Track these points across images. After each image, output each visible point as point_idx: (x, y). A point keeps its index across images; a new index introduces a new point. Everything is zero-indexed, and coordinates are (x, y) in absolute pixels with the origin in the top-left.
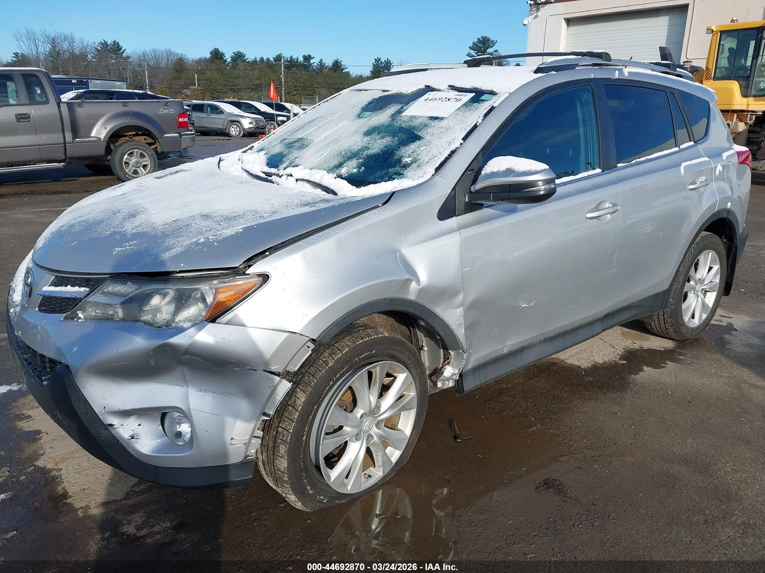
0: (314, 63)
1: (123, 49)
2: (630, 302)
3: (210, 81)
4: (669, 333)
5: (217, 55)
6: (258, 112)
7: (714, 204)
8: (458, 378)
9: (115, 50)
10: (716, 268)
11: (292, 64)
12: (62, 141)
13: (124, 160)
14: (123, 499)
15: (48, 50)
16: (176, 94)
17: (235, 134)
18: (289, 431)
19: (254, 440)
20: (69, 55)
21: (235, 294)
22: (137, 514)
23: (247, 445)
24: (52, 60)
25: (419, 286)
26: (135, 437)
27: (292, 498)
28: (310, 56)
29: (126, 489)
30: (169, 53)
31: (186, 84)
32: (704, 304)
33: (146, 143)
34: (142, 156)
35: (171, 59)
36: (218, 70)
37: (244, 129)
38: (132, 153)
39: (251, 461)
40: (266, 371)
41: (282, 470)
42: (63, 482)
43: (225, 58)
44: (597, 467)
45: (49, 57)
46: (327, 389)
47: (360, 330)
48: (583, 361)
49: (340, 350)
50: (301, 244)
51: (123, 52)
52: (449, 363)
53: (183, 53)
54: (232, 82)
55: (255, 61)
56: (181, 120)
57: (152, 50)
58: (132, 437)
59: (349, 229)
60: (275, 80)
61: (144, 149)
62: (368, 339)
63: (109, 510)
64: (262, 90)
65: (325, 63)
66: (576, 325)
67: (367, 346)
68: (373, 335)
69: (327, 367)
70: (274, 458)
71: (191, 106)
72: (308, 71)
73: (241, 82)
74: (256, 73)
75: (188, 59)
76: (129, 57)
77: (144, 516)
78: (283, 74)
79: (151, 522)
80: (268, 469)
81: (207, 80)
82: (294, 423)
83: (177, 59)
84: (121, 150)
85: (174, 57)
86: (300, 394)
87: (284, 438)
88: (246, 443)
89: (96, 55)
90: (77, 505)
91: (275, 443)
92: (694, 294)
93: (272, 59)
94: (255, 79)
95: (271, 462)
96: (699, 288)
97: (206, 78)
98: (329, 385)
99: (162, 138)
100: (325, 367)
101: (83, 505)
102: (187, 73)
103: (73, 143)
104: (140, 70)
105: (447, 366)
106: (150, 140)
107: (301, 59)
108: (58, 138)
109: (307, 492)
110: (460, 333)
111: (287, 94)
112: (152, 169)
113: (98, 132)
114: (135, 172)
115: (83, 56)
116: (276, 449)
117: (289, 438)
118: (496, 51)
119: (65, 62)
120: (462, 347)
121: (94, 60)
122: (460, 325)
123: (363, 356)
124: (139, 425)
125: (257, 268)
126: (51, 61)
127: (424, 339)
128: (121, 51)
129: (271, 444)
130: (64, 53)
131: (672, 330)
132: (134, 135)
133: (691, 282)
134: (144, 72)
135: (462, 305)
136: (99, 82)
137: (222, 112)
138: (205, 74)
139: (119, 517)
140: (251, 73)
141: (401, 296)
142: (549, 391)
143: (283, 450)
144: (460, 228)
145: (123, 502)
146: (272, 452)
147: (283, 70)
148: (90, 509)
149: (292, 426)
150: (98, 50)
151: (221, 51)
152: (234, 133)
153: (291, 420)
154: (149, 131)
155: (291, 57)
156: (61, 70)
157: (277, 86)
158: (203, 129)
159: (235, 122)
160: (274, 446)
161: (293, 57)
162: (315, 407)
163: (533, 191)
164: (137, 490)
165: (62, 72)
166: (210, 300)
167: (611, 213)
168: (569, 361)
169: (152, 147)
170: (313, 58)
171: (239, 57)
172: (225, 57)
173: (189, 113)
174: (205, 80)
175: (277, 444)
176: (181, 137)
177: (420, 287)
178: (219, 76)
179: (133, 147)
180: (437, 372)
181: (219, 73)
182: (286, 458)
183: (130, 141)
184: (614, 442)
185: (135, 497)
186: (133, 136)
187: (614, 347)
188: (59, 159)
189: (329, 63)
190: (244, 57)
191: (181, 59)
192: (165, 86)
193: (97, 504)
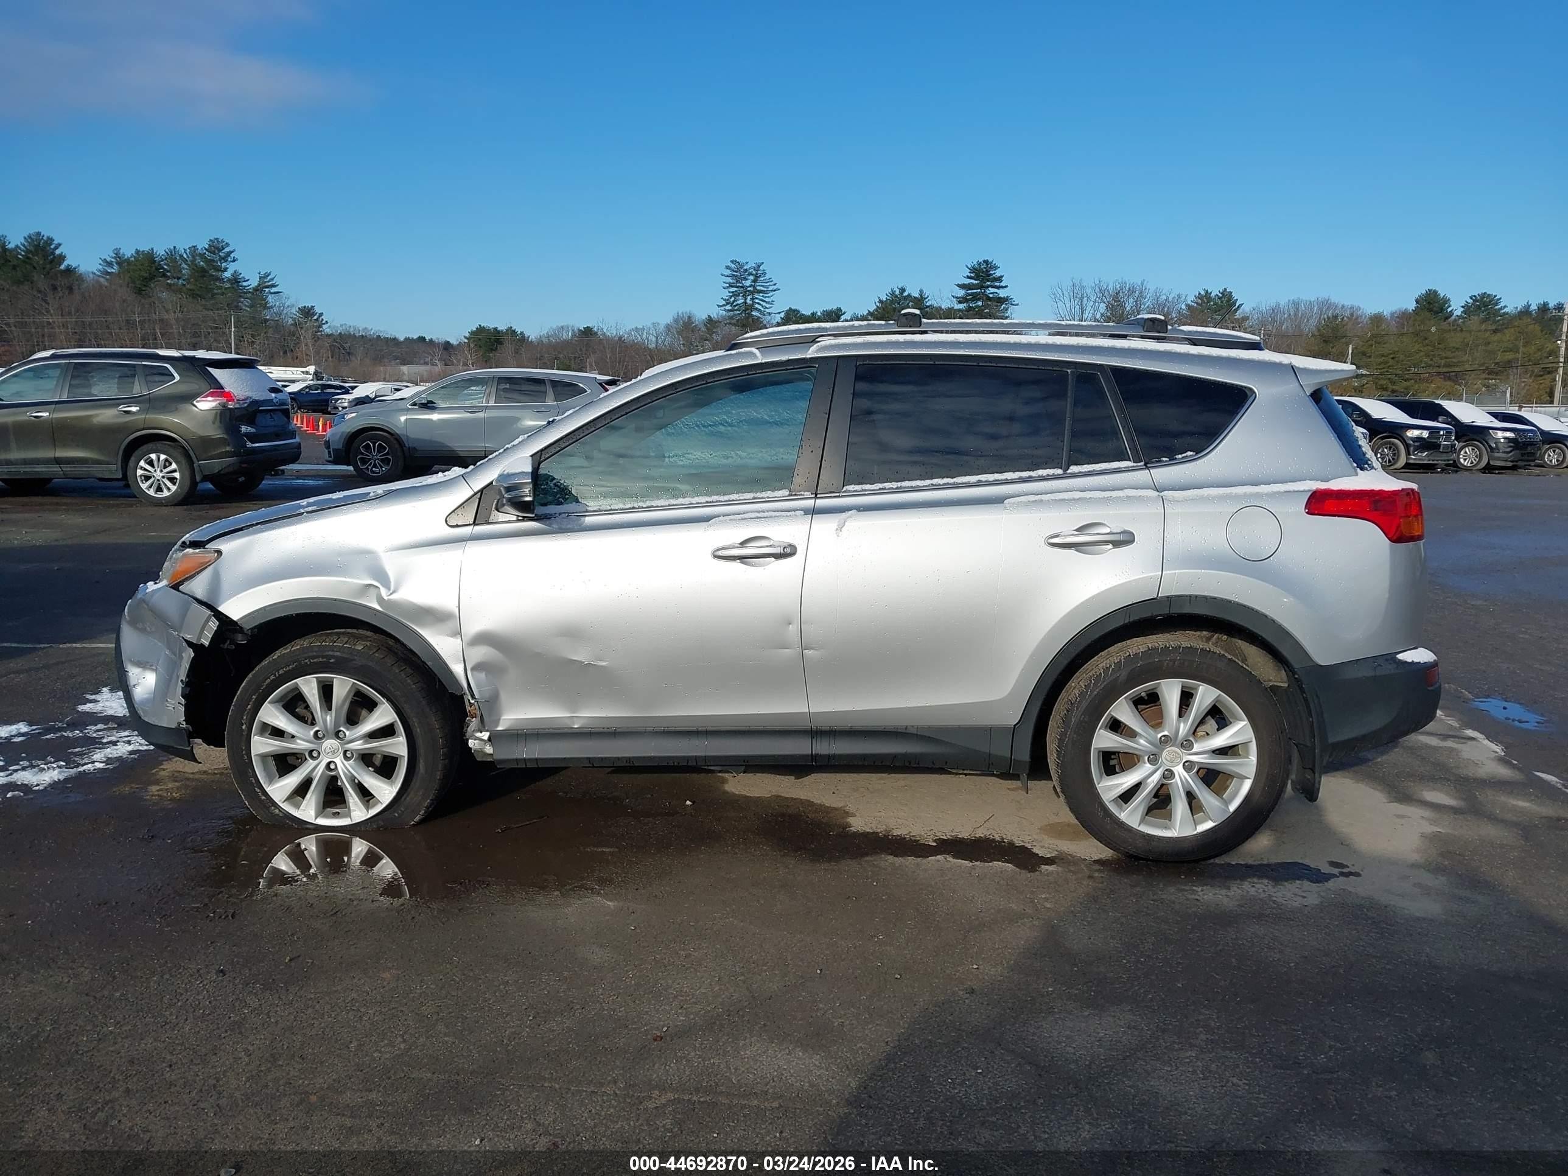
1: (1236, 306)
5: (1431, 304)
9: (1221, 308)
19: (179, 706)
21: (193, 565)
25: (387, 596)
39: (184, 730)
43: (1449, 310)
46: (267, 681)
52: (475, 714)
55: (1523, 312)
62: (328, 644)
67: (322, 652)
68: (338, 643)
69: (271, 659)
73: (1466, 358)
83: (1330, 318)
85: (1327, 313)
88: (174, 708)
97: (1385, 352)
105: (475, 719)
110: (458, 669)
122: (457, 660)
123: (315, 660)
128: (1232, 308)
140: (1496, 337)
141: (361, 602)
151: (1442, 296)
162: (254, 697)
171: (1482, 305)
172: (1450, 306)
177: (389, 598)
190: (1497, 304)
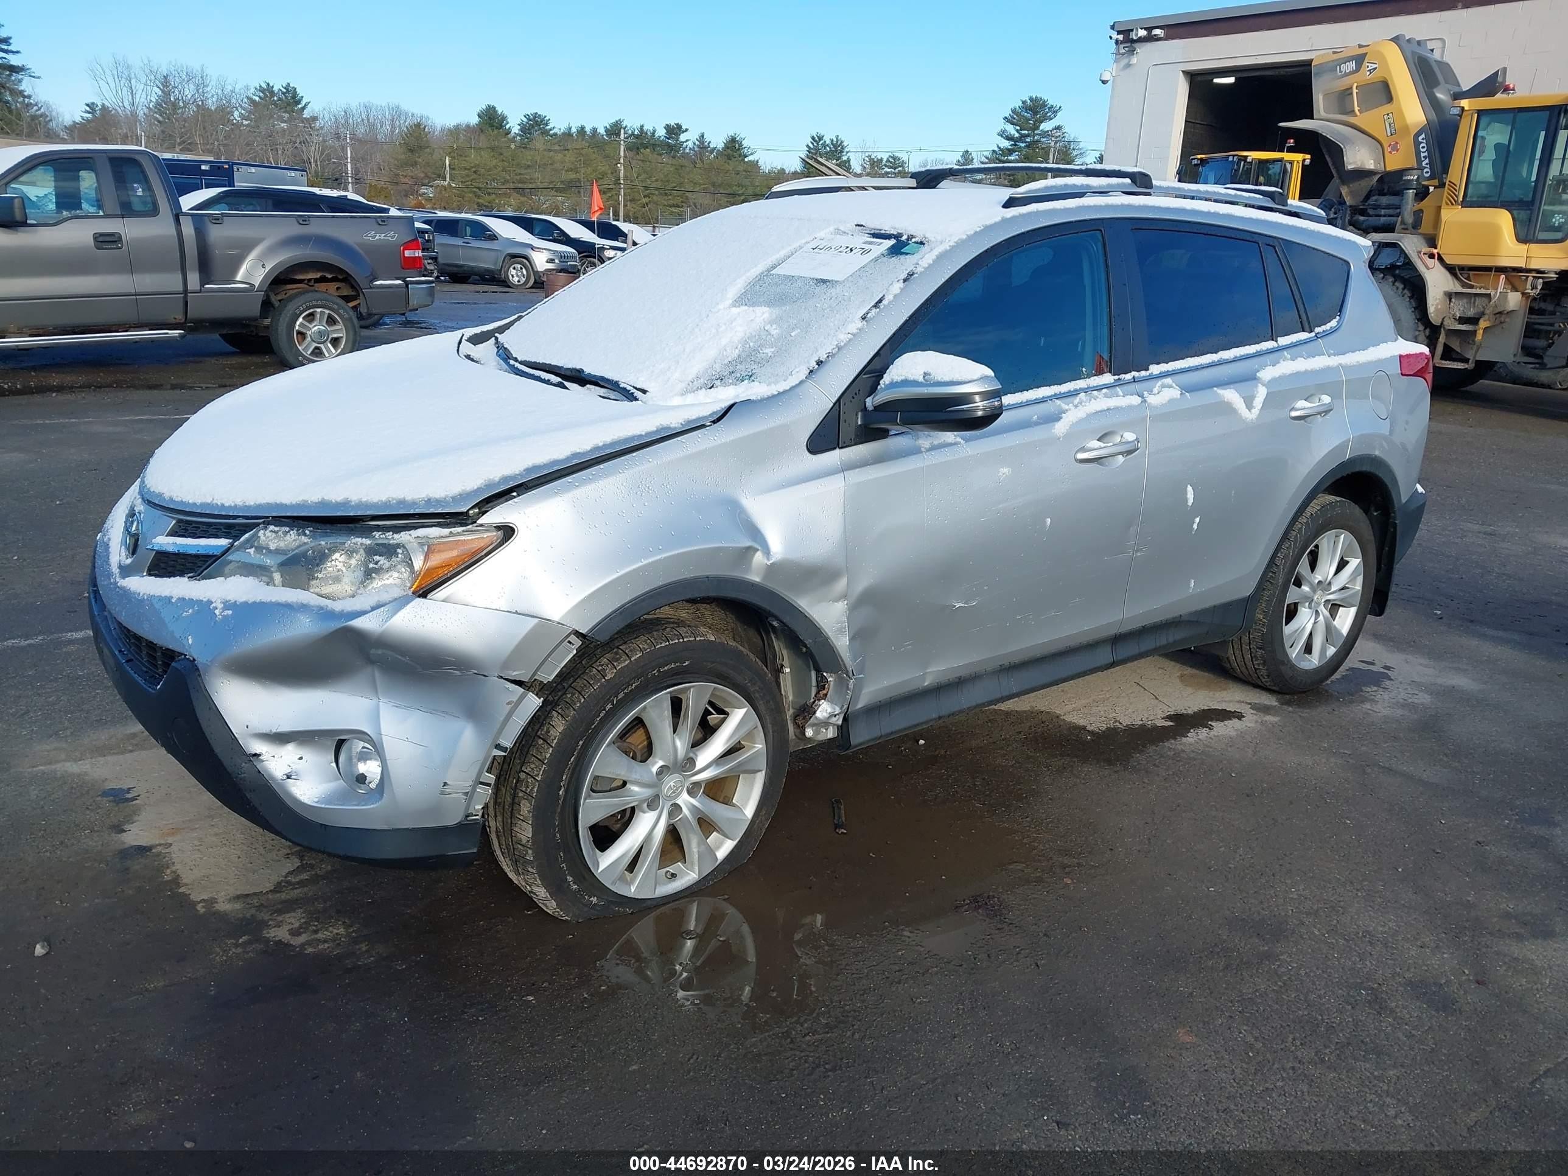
0: (687, 141)
1: (303, 103)
2: (1177, 614)
3: (475, 172)
4: (1261, 678)
5: (492, 119)
6: (565, 239)
7: (1343, 447)
8: (840, 722)
9: (288, 104)
10: (1354, 563)
11: (642, 142)
12: (180, 288)
13: (297, 328)
14: (271, 891)
15: (154, 100)
16: (406, 196)
17: (519, 281)
18: (537, 778)
19: (481, 788)
20: (195, 109)
21: (457, 556)
22: (293, 914)
23: (469, 795)
24: (161, 119)
25: (768, 560)
26: (293, 777)
27: (541, 893)
28: (679, 126)
29: (275, 879)
30: (397, 113)
31: (427, 176)
32: (1329, 630)
33: (339, 296)
34: (331, 321)
35: (400, 124)
36: (493, 149)
37: (536, 273)
38: (312, 315)
39: (475, 823)
40: (502, 677)
41: (524, 842)
42: (174, 863)
43: (507, 127)
44: (1069, 882)
45: (156, 113)
46: (602, 715)
47: (666, 628)
48: (1093, 719)
49: (628, 656)
50: (570, 480)
51: (303, 108)
52: (826, 695)
53: (425, 114)
54: (520, 174)
55: (568, 134)
56: (407, 253)
57: (362, 104)
58: (289, 777)
59: (651, 460)
60: (606, 174)
61: (335, 307)
62: (677, 641)
63: (247, 906)
64: (579, 192)
65: (710, 142)
66: (1061, 646)
67: (674, 654)
68: (687, 637)
69: (604, 680)
70: (511, 823)
71: (433, 224)
72: (674, 157)
73: (536, 175)
74: (570, 157)
75: (433, 127)
76: (315, 119)
77: (303, 918)
78: (622, 161)
79: (314, 926)
80: (504, 843)
81: (469, 169)
82: (544, 766)
83: (411, 127)
84: (291, 307)
85: (405, 122)
86: (556, 720)
87: (529, 790)
88: (468, 793)
89: (250, 112)
90: (195, 897)
91: (513, 799)
92: (1310, 608)
93: (602, 131)
94: (567, 171)
95: (508, 831)
96: (1320, 597)
97: (467, 165)
98: (605, 710)
99: (371, 288)
100: (599, 680)
101: (206, 898)
102: (430, 153)
103: (200, 292)
104: (337, 144)
105: (823, 701)
106: (346, 291)
107: (661, 133)
108: (171, 281)
109: (566, 885)
110: (842, 643)
111: (628, 203)
112: (350, 345)
113: (248, 273)
114: (318, 353)
115: (224, 112)
116: (516, 807)
117: (535, 789)
118: (1058, 128)
119: (187, 125)
120: (846, 667)
121: (245, 122)
122: (840, 631)
123: (666, 668)
124: (301, 758)
125: (496, 516)
126: (159, 121)
127: (785, 653)
128: (300, 106)
129: (509, 799)
130: (185, 107)
131: (1264, 672)
132: (317, 281)
133: (1303, 587)
134: (344, 149)
135: (844, 596)
136: (254, 171)
137: (493, 237)
138: (465, 156)
139: (264, 916)
140: (559, 157)
141: (737, 574)
142: (1019, 763)
143: (525, 808)
144: (846, 467)
145: (270, 896)
146: (509, 814)
147: (622, 154)
148: (217, 903)
149: (540, 769)
150: (252, 101)
151: (500, 112)
152: (516, 279)
153: (540, 760)
154: (347, 272)
155: (642, 126)
156: (178, 140)
157: (610, 187)
158: (455, 269)
159: (520, 258)
160: (513, 803)
161: (645, 128)
162: (581, 743)
163: (963, 411)
164: (293, 880)
165: (180, 144)
166: (418, 563)
167: (1125, 452)
168: (1068, 718)
169: (351, 304)
170: (686, 130)
171: (535, 124)
172: (508, 123)
173: (429, 237)
174: (466, 169)
175: (517, 800)
176: (407, 286)
177: (771, 562)
178: (494, 162)
179: (314, 303)
180: (806, 712)
181: (493, 156)
182: (530, 822)
183: (307, 292)
184: (1111, 847)
185: (291, 889)
186: (315, 283)
187: (1157, 698)
188: (174, 321)
189: (717, 141)
190: (547, 125)
191: (418, 125)
192: (386, 179)
193: (228, 897)
